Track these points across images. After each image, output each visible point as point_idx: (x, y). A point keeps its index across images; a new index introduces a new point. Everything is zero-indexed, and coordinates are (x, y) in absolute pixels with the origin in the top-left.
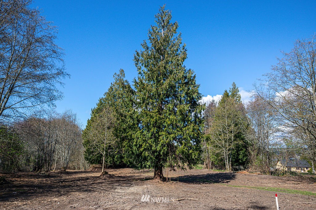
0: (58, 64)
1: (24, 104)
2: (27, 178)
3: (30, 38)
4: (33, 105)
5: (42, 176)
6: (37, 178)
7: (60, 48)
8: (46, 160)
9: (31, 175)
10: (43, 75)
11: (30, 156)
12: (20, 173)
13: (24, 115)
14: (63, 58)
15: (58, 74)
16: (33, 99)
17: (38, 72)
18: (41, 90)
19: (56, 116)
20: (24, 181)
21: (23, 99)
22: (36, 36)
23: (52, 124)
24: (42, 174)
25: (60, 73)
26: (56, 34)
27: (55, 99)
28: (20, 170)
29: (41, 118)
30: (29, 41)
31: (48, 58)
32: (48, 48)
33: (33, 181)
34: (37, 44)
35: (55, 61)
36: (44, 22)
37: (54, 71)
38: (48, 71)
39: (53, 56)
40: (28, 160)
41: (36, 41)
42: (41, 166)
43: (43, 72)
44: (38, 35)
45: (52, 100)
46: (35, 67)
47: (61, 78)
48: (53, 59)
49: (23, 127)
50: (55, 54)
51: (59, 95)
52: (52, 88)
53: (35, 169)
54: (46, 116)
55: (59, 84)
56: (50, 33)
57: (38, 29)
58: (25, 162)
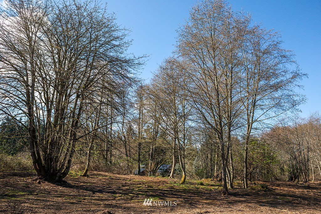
0: (291, 67)
1: (267, 115)
2: (286, 188)
3: (258, 53)
4: (276, 115)
5: (301, 186)
6: (298, 189)
7: (288, 51)
8: (301, 170)
9: (290, 185)
10: (278, 83)
11: (283, 165)
12: (278, 182)
13: (270, 126)
14: (294, 60)
15: (294, 77)
16: (274, 109)
17: (273, 82)
18: (279, 98)
19: (301, 121)
20: (284, 190)
21: (265, 111)
22: (262, 49)
23: (299, 131)
24: (301, 184)
25: (296, 75)
26: (280, 39)
27: (299, 104)
28: (277, 179)
29: (286, 126)
30: (257, 56)
31: (279, 65)
32: (276, 55)
33: (293, 191)
34: (265, 56)
35: (286, 66)
36: (265, 32)
37: (289, 76)
38: (282, 78)
39: (283, 61)
40: (282, 170)
41: (264, 53)
42: (298, 176)
43: (278, 81)
44: (264, 47)
45: (295, 105)
46: (268, 78)
47: (298, 81)
48: (284, 64)
49: (273, 138)
50: (285, 59)
51: (301, 98)
52: (291, 93)
53: (291, 179)
54: (291, 124)
55: (298, 87)
56: (274, 41)
57: (262, 42)
58: (280, 171)
